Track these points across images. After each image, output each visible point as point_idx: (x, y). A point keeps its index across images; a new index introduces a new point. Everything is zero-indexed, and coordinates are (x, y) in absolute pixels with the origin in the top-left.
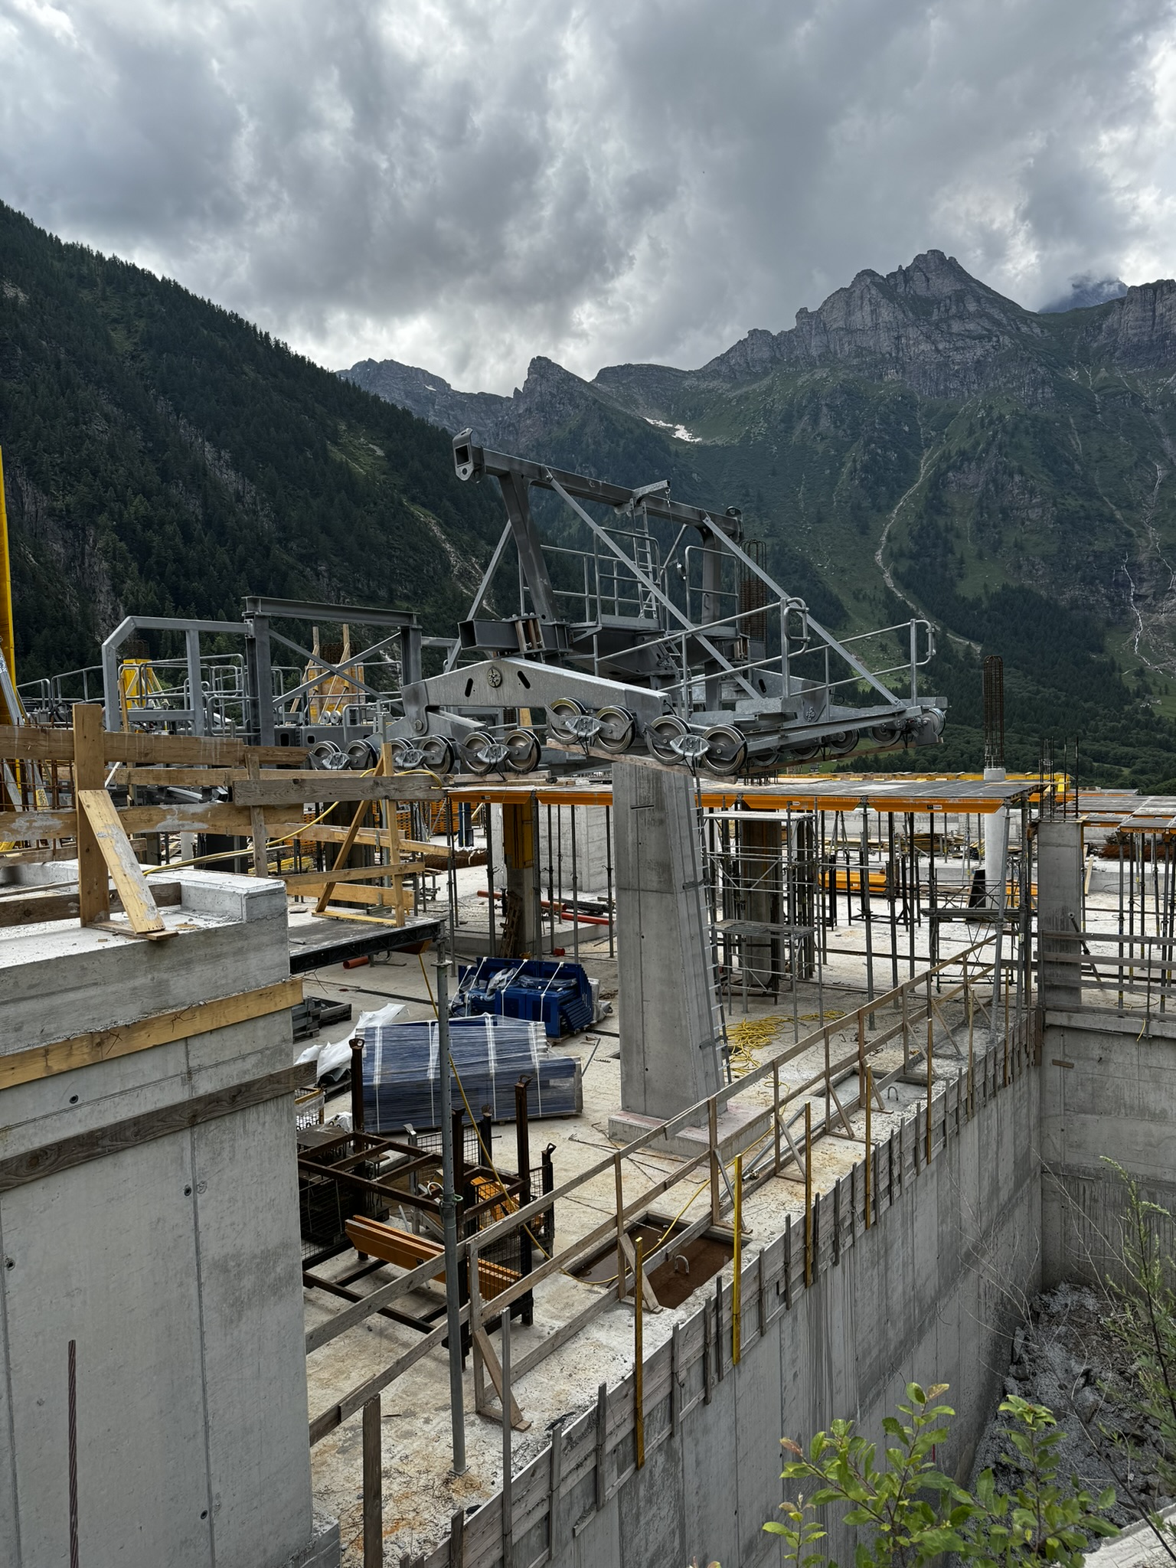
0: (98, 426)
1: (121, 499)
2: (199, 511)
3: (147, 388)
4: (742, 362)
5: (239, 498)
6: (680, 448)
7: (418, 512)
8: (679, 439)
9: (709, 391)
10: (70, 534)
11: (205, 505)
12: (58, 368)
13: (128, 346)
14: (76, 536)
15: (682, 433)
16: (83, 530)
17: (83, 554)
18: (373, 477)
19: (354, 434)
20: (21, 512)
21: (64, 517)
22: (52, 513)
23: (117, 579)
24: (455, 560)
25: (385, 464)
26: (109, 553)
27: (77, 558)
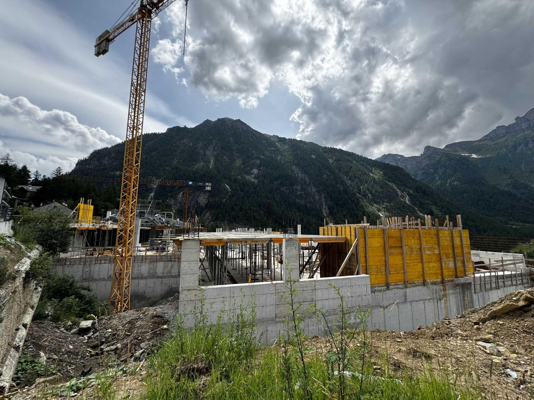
0: (325, 176)
1: (328, 188)
2: (342, 189)
3: (335, 168)
4: (495, 135)
5: (351, 185)
6: (473, 160)
7: (390, 184)
8: (473, 158)
9: (483, 144)
10: (319, 195)
11: (343, 187)
12: (319, 167)
13: (332, 161)
15: (474, 156)
16: (321, 194)
18: (380, 178)
19: (376, 170)
20: (312, 192)
21: (318, 192)
22: (316, 191)
23: (326, 202)
24: (399, 193)
25: (383, 175)
26: (325, 197)
27: (320, 199)
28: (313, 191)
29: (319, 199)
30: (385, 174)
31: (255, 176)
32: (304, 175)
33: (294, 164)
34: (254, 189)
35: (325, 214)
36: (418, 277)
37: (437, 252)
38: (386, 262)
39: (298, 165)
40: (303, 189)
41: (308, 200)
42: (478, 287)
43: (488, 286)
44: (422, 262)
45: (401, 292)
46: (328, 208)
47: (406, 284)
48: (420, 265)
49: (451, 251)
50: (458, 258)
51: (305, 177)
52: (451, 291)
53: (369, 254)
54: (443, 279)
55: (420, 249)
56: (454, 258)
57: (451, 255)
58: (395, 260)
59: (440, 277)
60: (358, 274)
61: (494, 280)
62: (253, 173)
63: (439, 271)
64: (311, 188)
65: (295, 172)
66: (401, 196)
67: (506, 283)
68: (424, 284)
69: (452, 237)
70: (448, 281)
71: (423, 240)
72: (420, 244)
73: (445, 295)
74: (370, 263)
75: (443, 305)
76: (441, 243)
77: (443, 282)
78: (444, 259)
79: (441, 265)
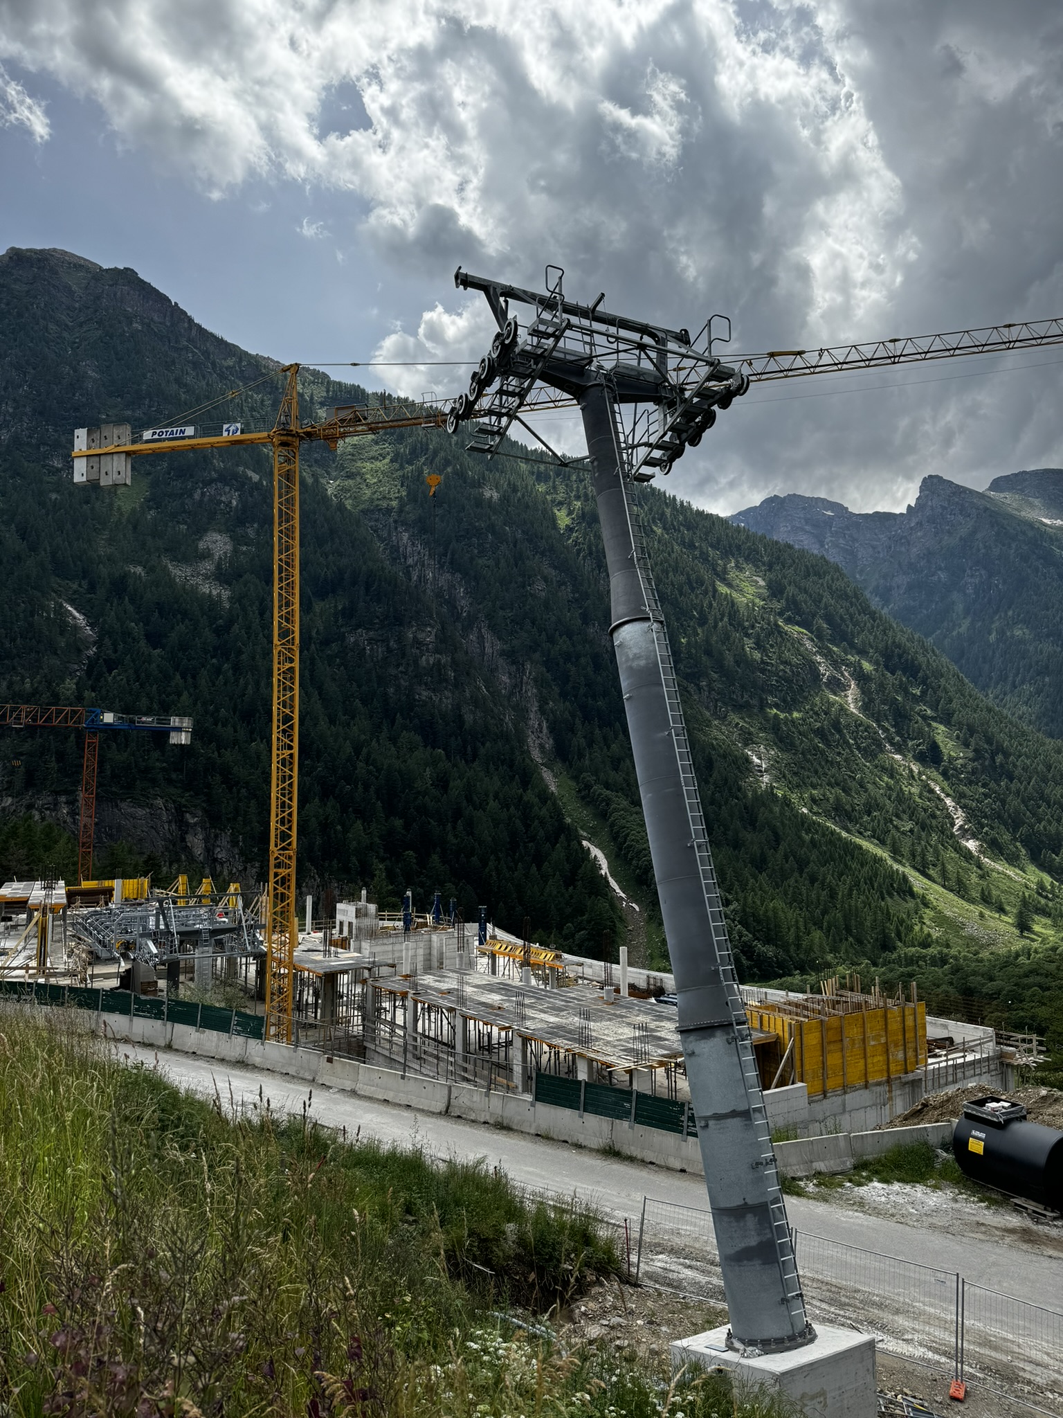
0: (539, 586)
1: (551, 640)
3: (579, 551)
7: (793, 630)
10: (514, 668)
12: (515, 546)
13: (568, 522)
14: (518, 669)
16: (523, 666)
17: (521, 682)
18: (754, 605)
19: (741, 570)
20: (483, 653)
21: (511, 656)
22: (503, 653)
23: (543, 701)
24: (824, 669)
25: (765, 592)
26: (540, 682)
27: (517, 686)
28: (488, 650)
29: (515, 686)
30: (775, 590)
31: (219, 567)
32: (448, 576)
33: (404, 523)
34: (218, 632)
35: (536, 755)
36: (859, 1079)
37: (883, 1040)
38: (823, 1063)
39: (422, 528)
40: (445, 642)
41: (468, 694)
42: (930, 1083)
43: (942, 1081)
44: (865, 1058)
45: (838, 1100)
46: (552, 730)
47: (845, 1089)
48: (862, 1062)
49: (901, 1037)
50: (909, 1045)
51: (452, 587)
52: (898, 1092)
53: (806, 1055)
54: (889, 1077)
55: (864, 1040)
56: (905, 1045)
57: (901, 1042)
58: (833, 1059)
59: (886, 1074)
60: (793, 1083)
61: (950, 1071)
62: (207, 555)
63: (885, 1067)
64: (481, 638)
65: (410, 561)
66: (828, 685)
67: (967, 1073)
68: (866, 1087)
69: (904, 1016)
70: (896, 1079)
71: (868, 1025)
72: (864, 1032)
73: (890, 1099)
74: (807, 1067)
75: (888, 1112)
76: (889, 1027)
77: (889, 1081)
78: (892, 1049)
79: (888, 1058)
